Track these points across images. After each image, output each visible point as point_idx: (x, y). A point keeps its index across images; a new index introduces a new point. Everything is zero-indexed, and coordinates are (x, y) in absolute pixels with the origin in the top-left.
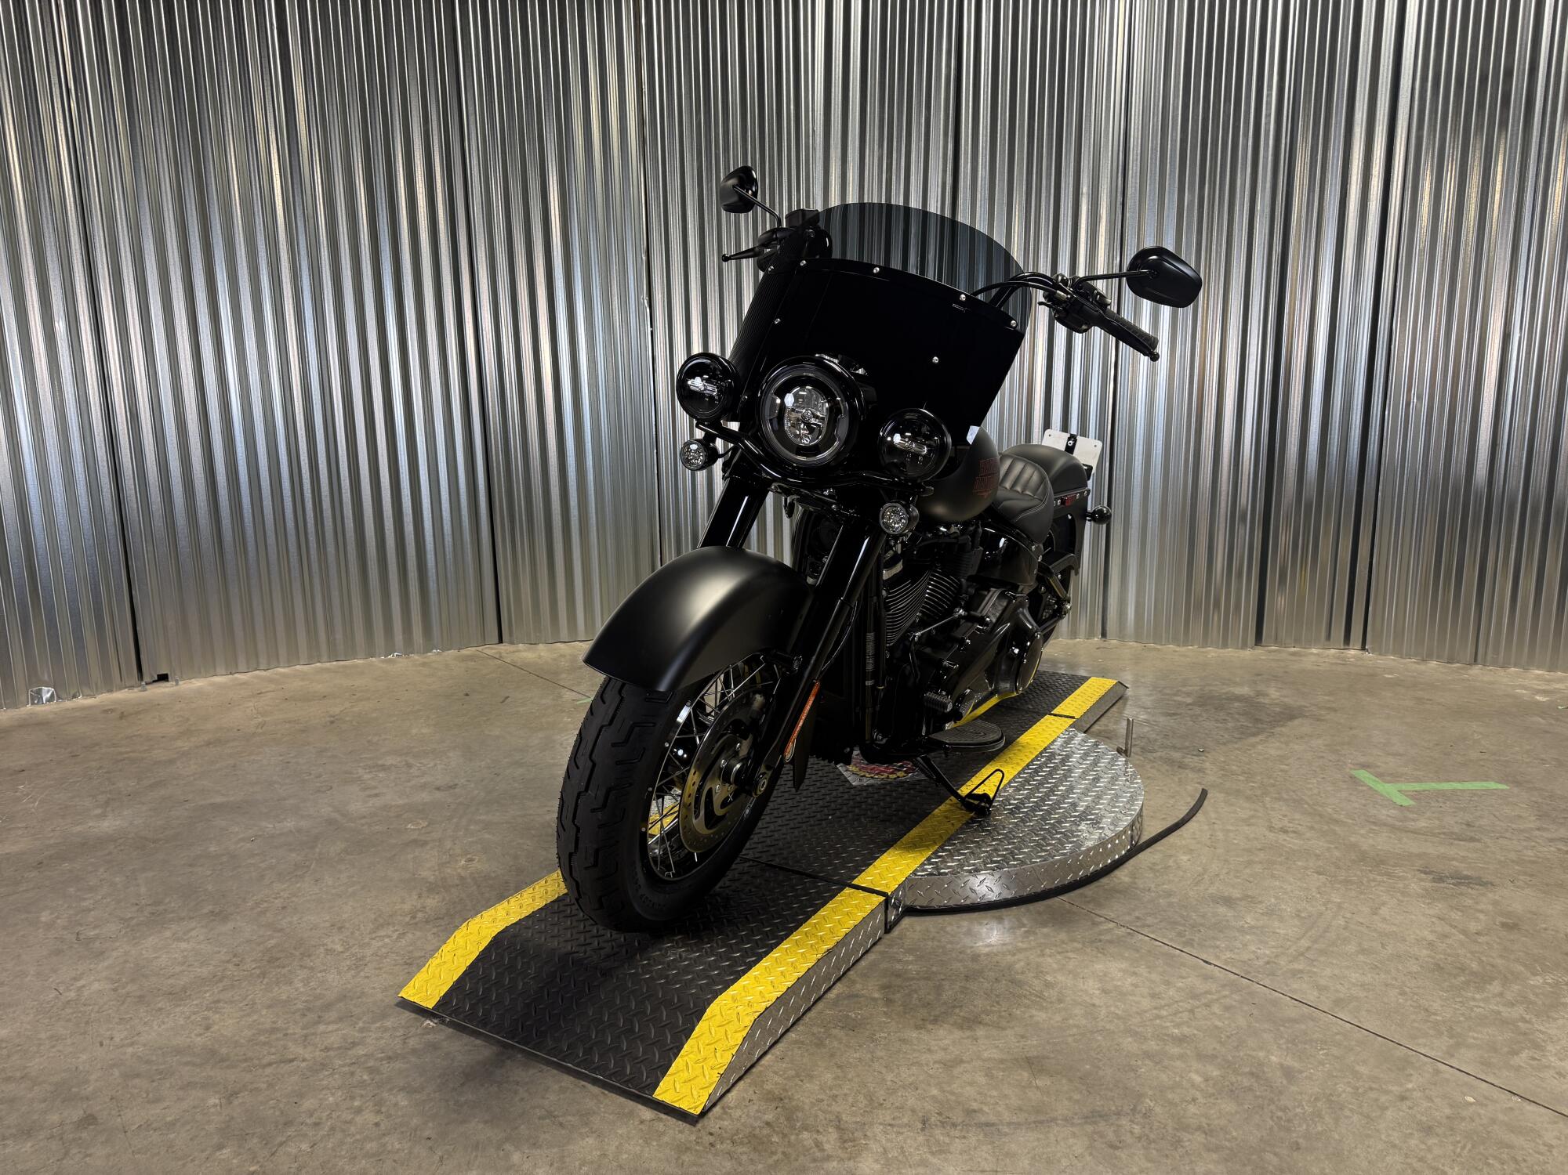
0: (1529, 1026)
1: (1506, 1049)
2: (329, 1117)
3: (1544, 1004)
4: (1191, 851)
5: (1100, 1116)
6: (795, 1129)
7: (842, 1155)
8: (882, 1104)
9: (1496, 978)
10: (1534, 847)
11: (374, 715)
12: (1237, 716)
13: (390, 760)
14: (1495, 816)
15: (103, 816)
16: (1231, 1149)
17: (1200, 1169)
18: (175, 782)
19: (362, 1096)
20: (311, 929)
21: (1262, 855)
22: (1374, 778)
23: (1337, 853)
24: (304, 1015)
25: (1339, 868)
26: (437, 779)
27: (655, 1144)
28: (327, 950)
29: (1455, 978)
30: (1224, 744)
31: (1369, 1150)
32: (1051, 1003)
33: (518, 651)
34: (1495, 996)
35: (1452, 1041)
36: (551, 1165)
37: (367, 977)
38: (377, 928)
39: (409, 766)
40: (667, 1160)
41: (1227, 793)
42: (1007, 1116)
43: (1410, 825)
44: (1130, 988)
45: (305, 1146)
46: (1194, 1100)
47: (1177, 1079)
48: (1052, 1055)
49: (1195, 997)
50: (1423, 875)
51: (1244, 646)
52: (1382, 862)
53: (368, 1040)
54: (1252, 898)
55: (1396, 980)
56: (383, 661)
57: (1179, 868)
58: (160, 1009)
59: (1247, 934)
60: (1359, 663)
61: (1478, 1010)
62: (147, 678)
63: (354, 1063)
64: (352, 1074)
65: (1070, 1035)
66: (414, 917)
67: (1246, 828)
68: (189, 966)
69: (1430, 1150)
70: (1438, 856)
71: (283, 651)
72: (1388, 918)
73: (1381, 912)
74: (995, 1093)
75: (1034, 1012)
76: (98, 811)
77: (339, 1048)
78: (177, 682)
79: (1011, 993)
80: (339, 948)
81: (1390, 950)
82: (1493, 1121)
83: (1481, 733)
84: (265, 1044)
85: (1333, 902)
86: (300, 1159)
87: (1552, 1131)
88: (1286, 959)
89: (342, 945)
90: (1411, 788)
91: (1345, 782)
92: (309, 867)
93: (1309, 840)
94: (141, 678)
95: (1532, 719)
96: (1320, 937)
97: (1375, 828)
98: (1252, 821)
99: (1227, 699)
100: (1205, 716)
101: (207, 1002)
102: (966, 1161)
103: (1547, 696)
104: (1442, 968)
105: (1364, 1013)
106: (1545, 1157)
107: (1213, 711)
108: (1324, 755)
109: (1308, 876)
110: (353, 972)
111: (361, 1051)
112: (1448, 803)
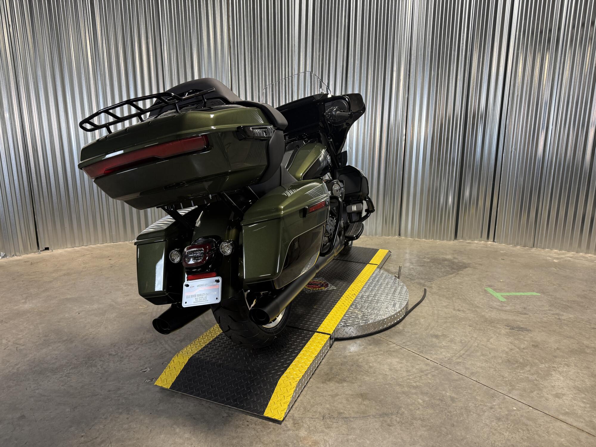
0: (537, 382)
1: (529, 391)
2: (110, 416)
3: (544, 374)
4: (425, 317)
5: (386, 414)
7: (294, 429)
8: (309, 411)
9: (528, 365)
10: (547, 317)
11: (127, 264)
12: (446, 267)
14: (534, 305)
15: (25, 303)
16: (430, 426)
17: (419, 433)
18: (52, 290)
19: (122, 408)
20: (104, 346)
21: (450, 319)
22: (493, 290)
23: (477, 319)
24: (101, 378)
25: (477, 324)
27: (227, 425)
28: (110, 354)
29: (514, 365)
30: (440, 277)
31: (479, 427)
32: (371, 374)
34: (528, 371)
35: (510, 388)
36: (190, 433)
37: (124, 364)
41: (439, 296)
42: (353, 415)
43: (504, 308)
44: (399, 368)
45: (101, 426)
46: (419, 409)
47: (414, 401)
48: (370, 393)
49: (422, 372)
50: (507, 327)
51: (450, 240)
52: (493, 322)
53: (125, 388)
54: (445, 335)
55: (493, 365)
56: (130, 243)
57: (420, 324)
58: (48, 376)
59: (443, 349)
60: (492, 247)
61: (522, 376)
62: (41, 249)
63: (119, 396)
64: (119, 400)
65: (377, 386)
66: (142, 342)
67: (446, 309)
68: (58, 360)
69: (499, 426)
70: (513, 320)
71: (93, 239)
72: (493, 343)
73: (490, 340)
74: (349, 406)
75: (365, 377)
76: (23, 301)
77: (114, 390)
78: (52, 250)
79: (357, 370)
80: (114, 353)
81: (492, 354)
82: (522, 416)
83: (533, 274)
84: (87, 389)
85: (474, 337)
86: (100, 431)
87: (542, 419)
88: (455, 358)
89: (115, 352)
90: (506, 295)
91: (482, 292)
92: (103, 322)
93: (467, 314)
94: (39, 249)
95: (551, 269)
96: (468, 350)
97: (491, 309)
98: (448, 306)
99: (442, 260)
100: (434, 266)
101: (65, 373)
102: (337, 431)
103: (558, 260)
104: (510, 361)
105: (481, 377)
106: (538, 429)
107: (437, 264)
108: (476, 282)
109: (466, 327)
110: (119, 362)
111: (121, 392)
112: (518, 300)
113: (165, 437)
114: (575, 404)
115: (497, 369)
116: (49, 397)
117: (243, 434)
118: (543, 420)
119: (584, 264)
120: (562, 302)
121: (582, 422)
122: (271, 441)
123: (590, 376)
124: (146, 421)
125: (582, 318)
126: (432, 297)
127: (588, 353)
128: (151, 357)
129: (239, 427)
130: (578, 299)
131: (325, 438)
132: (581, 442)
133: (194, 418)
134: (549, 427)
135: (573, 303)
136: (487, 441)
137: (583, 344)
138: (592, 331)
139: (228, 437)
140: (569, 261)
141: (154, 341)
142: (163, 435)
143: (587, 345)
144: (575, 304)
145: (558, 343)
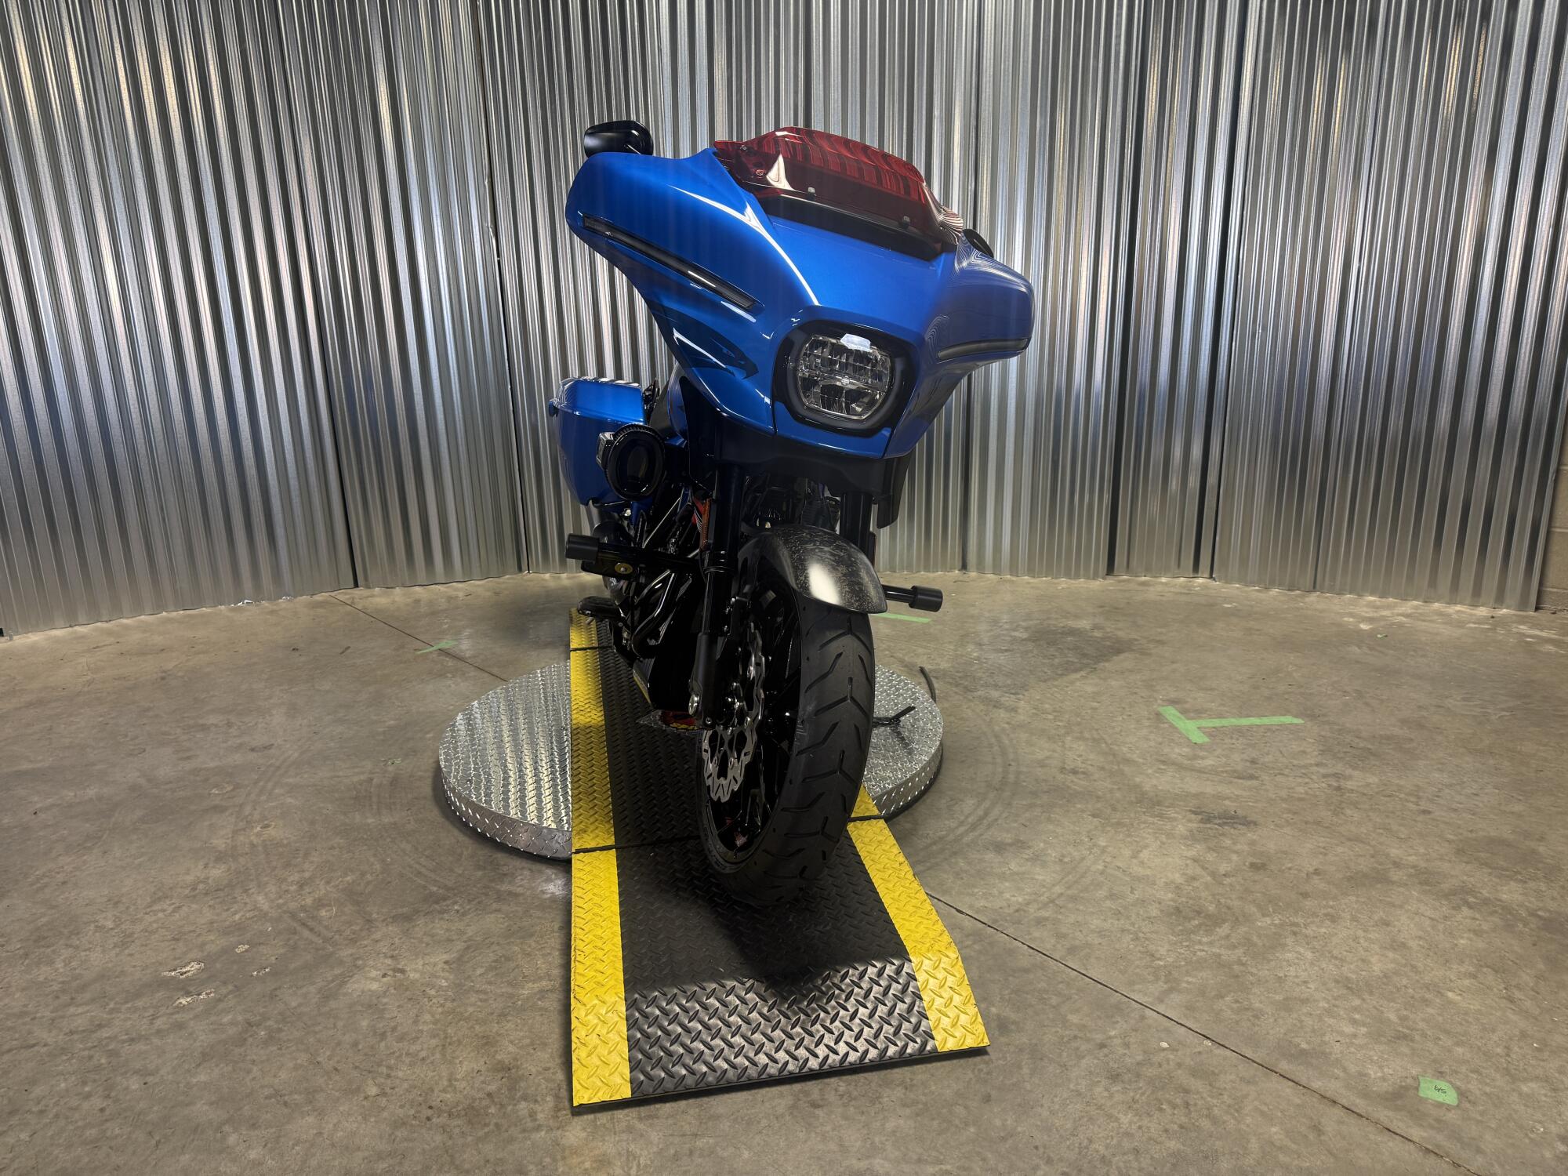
0: (1242, 967)
1: (1213, 993)
2: (56, 1104)
3: (1264, 945)
4: (980, 796)
6: (514, 1099)
9: (1228, 920)
10: (1306, 783)
11: (208, 669)
12: (1066, 651)
13: (212, 720)
14: (1280, 752)
16: (925, 1104)
17: (890, 1126)
19: (95, 1081)
20: (87, 905)
21: (1045, 798)
22: (1178, 714)
23: (1118, 795)
24: (57, 997)
25: (1114, 809)
26: (254, 739)
27: (372, 1120)
28: (97, 927)
29: (1189, 921)
30: (1045, 681)
31: (1055, 1100)
33: (372, 596)
34: (1222, 938)
36: (266, 1145)
37: (131, 955)
38: (154, 902)
39: (229, 725)
40: (381, 1138)
41: (1032, 734)
43: (1199, 763)
45: (24, 1136)
50: (1193, 816)
51: (1095, 577)
52: (1159, 803)
53: (116, 1022)
54: (1023, 842)
55: (1134, 927)
56: (233, 610)
59: (1006, 881)
60: (1205, 592)
61: (1203, 954)
63: (95, 1047)
64: (91, 1058)
66: (194, 889)
67: (1040, 769)
69: (1111, 1096)
70: (1214, 795)
71: (125, 600)
72: (1146, 861)
73: (1141, 855)
77: (84, 1031)
78: (11, 639)
80: (110, 924)
81: (1137, 894)
82: (1179, 1065)
83: (1296, 665)
84: (9, 1029)
85: (1099, 846)
86: (17, 1149)
87: (1231, 1074)
88: (1036, 906)
89: (114, 921)
90: (1211, 725)
91: (1149, 719)
92: (100, 838)
93: (1095, 780)
95: (1349, 649)
96: (1076, 882)
97: (1163, 767)
98: (1049, 763)
99: (1062, 633)
100: (1035, 652)
102: (671, 1125)
103: (1371, 624)
104: (1180, 912)
105: (1093, 960)
106: (1215, 1101)
107: (1045, 646)
108: (1138, 690)
109: (1083, 819)
110: (118, 949)
111: (105, 1033)
112: (1241, 739)
113: (193, 1160)
114: (1330, 1026)
115: (1141, 935)
117: (411, 1145)
118: (1233, 1077)
119: (1437, 634)
120: (1357, 740)
121: (1337, 1078)
122: (482, 1163)
123: (1386, 948)
124: (151, 1117)
125: (1402, 783)
126: (1012, 736)
127: (1393, 883)
128: (209, 931)
129: (404, 1124)
130: (1401, 732)
131: (632, 1147)
132: (1324, 1134)
133: (286, 1104)
134: (1246, 1096)
135: (1385, 744)
136: (1068, 1139)
137: (1387, 856)
138: (1418, 819)
139: (366, 1154)
140: (1401, 625)
141: (231, 886)
142: (187, 1156)
143: (1398, 860)
144: (1389, 744)
145: (1321, 856)
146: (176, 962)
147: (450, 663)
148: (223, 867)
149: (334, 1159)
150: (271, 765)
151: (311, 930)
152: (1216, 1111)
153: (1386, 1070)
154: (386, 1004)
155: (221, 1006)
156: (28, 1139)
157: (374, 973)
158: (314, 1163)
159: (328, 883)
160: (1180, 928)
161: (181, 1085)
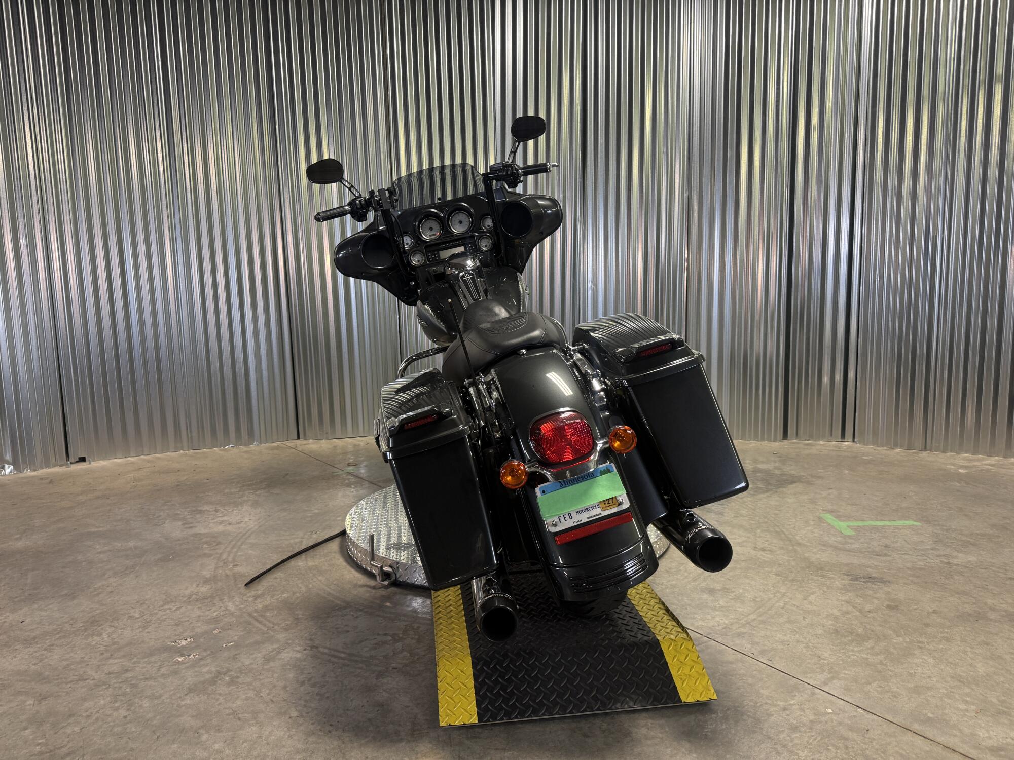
1: (863, 681)
2: (98, 712)
3: (899, 654)
6: (385, 723)
9: (872, 638)
10: (925, 560)
11: (206, 481)
13: (206, 508)
14: (906, 541)
15: (20, 538)
18: (70, 520)
19: (122, 700)
20: (124, 604)
21: (743, 564)
22: (834, 519)
23: (793, 563)
24: (102, 654)
25: (791, 572)
26: (231, 519)
27: (294, 730)
28: (131, 617)
29: (845, 638)
31: (753, 740)
33: (308, 444)
35: (829, 676)
36: (225, 742)
38: (165, 604)
39: (217, 511)
40: (299, 741)
43: (848, 546)
45: (77, 729)
50: (846, 577)
51: (775, 440)
52: (821, 569)
53: (137, 669)
54: (727, 589)
55: (805, 639)
56: (221, 450)
57: (686, 571)
58: (16, 649)
59: (717, 611)
60: (849, 450)
61: (853, 657)
62: (72, 460)
63: (124, 682)
64: (121, 687)
66: (189, 598)
68: (42, 625)
69: (792, 741)
70: (859, 565)
71: (159, 443)
72: (813, 601)
73: (810, 598)
76: (18, 536)
77: (117, 673)
78: (90, 463)
80: (137, 615)
81: (807, 621)
82: (840, 724)
83: (915, 492)
84: (73, 670)
85: (780, 592)
86: (71, 736)
87: (878, 730)
88: (737, 626)
89: (140, 614)
90: (856, 525)
91: (813, 521)
92: (135, 568)
93: (777, 555)
94: (68, 459)
95: (952, 483)
96: (765, 613)
97: (823, 548)
98: (745, 544)
99: (752, 471)
101: (45, 646)
103: (966, 470)
104: (838, 632)
105: (777, 658)
106: (867, 746)
108: (805, 504)
109: (769, 577)
110: (141, 629)
111: (129, 675)
112: (877, 533)
113: (179, 748)
114: (948, 704)
115: (811, 645)
116: (5, 682)
118: (879, 732)
120: (960, 536)
121: (955, 736)
123: (987, 659)
124: (155, 722)
125: (993, 561)
127: (991, 620)
128: (198, 621)
129: (314, 733)
130: (991, 532)
133: (239, 719)
134: (889, 744)
135: (980, 538)
137: (986, 604)
138: (1006, 582)
139: (289, 750)
140: (988, 471)
141: (212, 597)
142: (176, 745)
143: (993, 606)
144: (983, 539)
145: (937, 603)
146: (176, 637)
147: (353, 479)
148: (208, 587)
149: (268, 752)
150: (240, 533)
151: (260, 622)
152: (868, 752)
153: (991, 732)
154: (305, 665)
155: (202, 663)
156: (79, 731)
157: (298, 648)
158: (255, 753)
159: (272, 597)
160: (838, 641)
161: (175, 706)
